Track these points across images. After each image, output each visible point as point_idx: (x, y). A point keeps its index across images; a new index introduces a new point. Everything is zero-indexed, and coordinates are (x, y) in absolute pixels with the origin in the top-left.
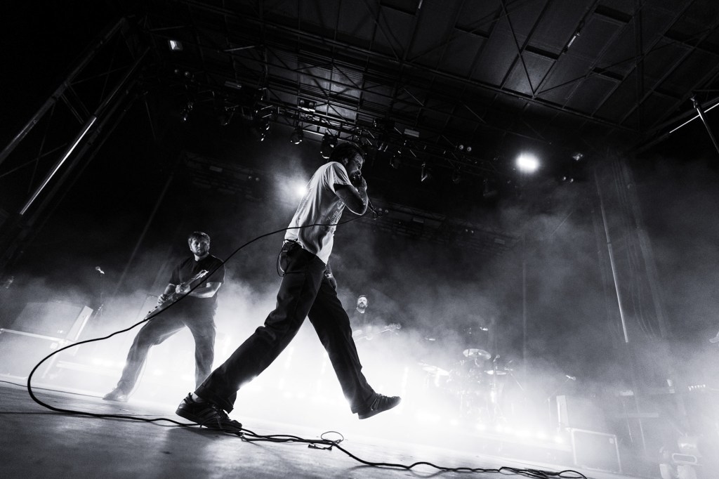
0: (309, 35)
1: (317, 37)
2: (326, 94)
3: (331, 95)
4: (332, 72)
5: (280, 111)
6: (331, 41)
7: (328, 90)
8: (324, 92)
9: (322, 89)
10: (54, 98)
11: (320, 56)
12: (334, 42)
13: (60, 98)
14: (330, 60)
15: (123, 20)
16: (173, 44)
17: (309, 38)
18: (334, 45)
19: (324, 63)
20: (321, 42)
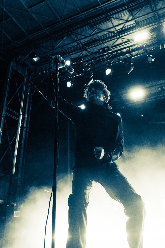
0: (87, 12)
1: (91, 10)
2: (116, 33)
3: (119, 32)
4: (111, 21)
5: (94, 62)
6: (99, 7)
7: (115, 31)
8: (114, 33)
9: (112, 32)
10: (3, 116)
11: (99, 18)
12: (101, 6)
13: (6, 115)
14: (105, 15)
15: (12, 63)
16: (35, 59)
17: (88, 13)
18: (102, 7)
19: (104, 19)
20: (95, 11)
